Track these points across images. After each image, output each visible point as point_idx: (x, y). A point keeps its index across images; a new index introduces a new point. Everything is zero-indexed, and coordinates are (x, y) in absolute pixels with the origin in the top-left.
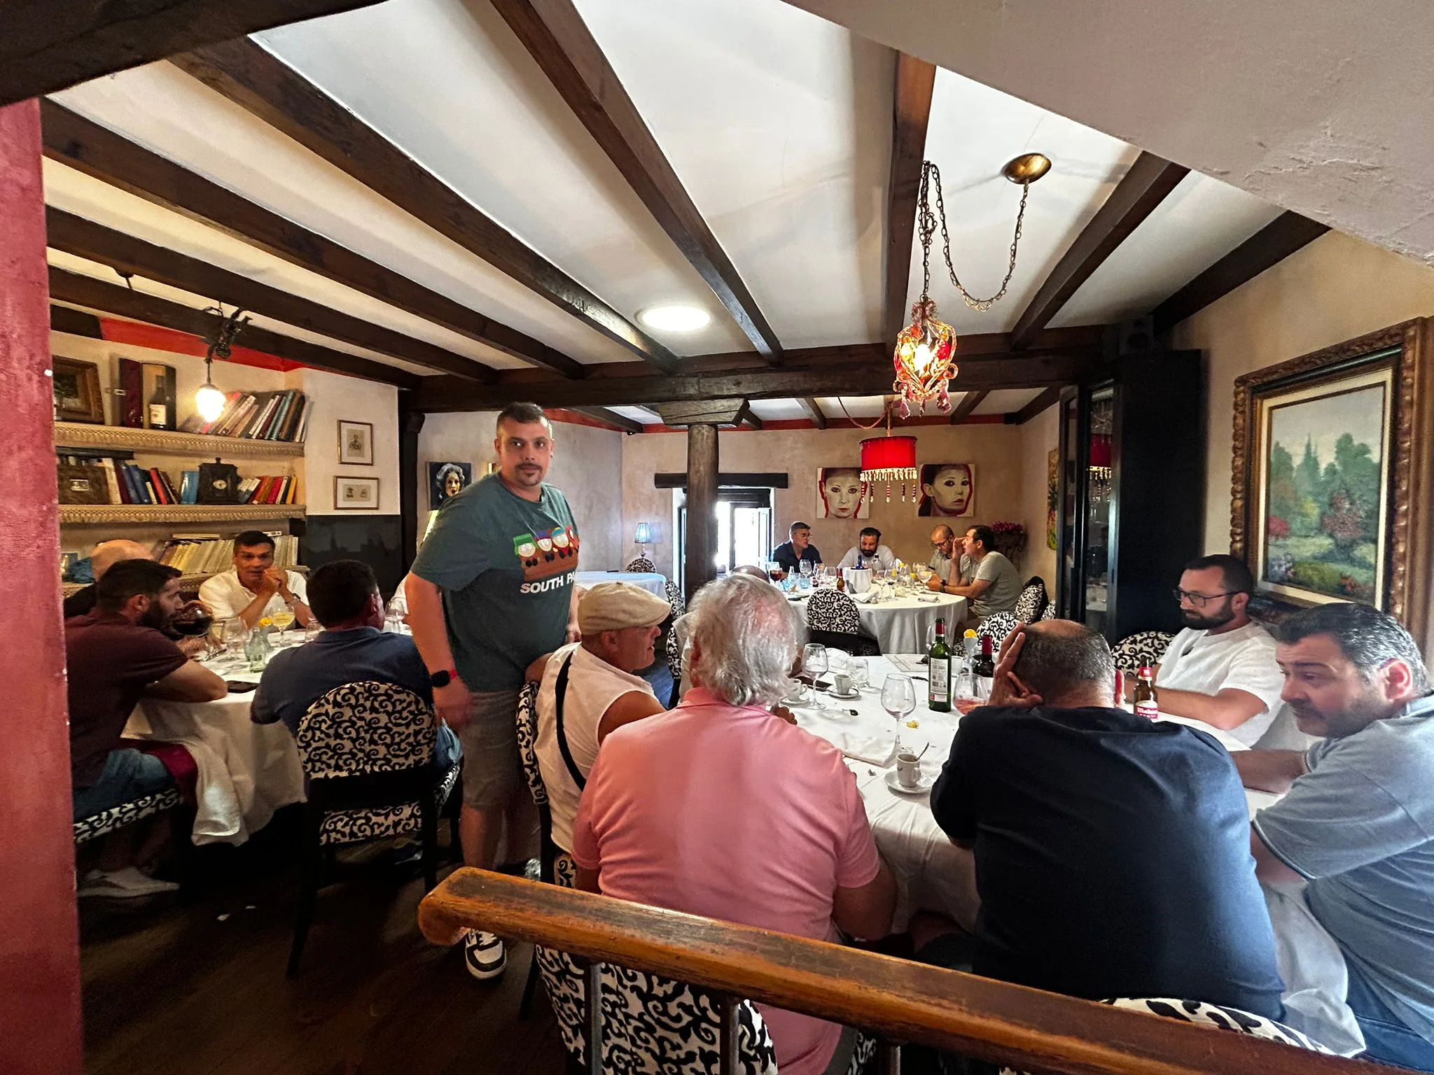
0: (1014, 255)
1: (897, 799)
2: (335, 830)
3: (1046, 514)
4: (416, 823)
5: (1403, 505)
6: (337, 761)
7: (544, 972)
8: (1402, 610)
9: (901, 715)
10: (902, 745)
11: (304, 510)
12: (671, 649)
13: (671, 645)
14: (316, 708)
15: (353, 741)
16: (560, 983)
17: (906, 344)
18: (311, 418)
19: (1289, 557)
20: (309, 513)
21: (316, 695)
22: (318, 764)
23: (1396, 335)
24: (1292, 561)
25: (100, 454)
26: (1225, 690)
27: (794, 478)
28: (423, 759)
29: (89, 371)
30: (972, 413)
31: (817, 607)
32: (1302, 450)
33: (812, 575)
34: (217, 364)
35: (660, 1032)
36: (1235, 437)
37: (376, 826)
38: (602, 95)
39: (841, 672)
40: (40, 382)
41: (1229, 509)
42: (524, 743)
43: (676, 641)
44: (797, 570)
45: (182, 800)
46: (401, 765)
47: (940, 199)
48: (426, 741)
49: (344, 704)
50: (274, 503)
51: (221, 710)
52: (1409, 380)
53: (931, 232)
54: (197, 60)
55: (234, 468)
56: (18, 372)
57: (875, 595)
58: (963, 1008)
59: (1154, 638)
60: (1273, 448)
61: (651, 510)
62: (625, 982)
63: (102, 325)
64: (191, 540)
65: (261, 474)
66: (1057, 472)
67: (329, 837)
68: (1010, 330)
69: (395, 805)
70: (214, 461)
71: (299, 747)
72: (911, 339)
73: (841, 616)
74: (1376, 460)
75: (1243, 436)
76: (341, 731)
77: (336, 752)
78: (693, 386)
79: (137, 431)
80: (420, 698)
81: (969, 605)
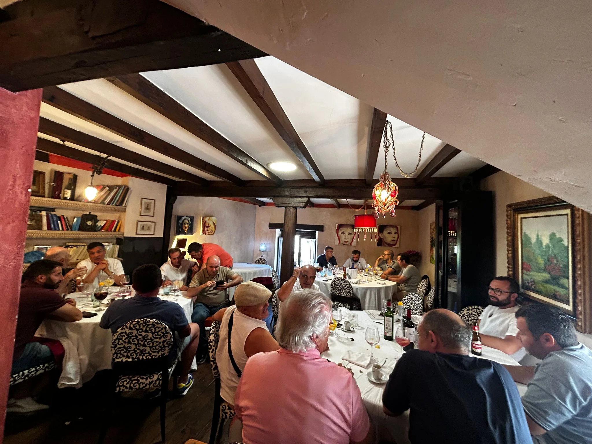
0: (420, 156)
1: (373, 386)
2: (123, 386)
3: (429, 251)
4: (159, 383)
5: (579, 265)
6: (127, 354)
8: (582, 309)
9: (373, 344)
10: (374, 358)
11: (123, 234)
12: (274, 303)
13: (274, 301)
14: (121, 330)
15: (136, 345)
17: (378, 190)
18: (130, 197)
19: (532, 280)
20: (125, 236)
21: (122, 324)
22: (119, 355)
24: (534, 282)
25: (41, 209)
26: (508, 336)
27: (326, 228)
29: (41, 175)
31: (335, 285)
32: (536, 237)
33: (333, 269)
34: (96, 176)
36: (508, 228)
37: (141, 384)
38: (263, 94)
39: (347, 319)
40: (26, 194)
41: (506, 257)
42: (211, 350)
43: (276, 300)
44: (327, 267)
45: (56, 366)
46: (155, 356)
47: (392, 135)
48: (168, 345)
49: (134, 328)
50: (111, 231)
51: (79, 326)
52: (578, 215)
53: (388, 147)
55: (96, 216)
56: (17, 190)
57: (359, 281)
59: (476, 309)
60: (523, 234)
61: (266, 238)
63: (50, 158)
64: (74, 246)
65: (107, 219)
66: (435, 232)
67: (120, 389)
68: (416, 177)
69: (151, 374)
70: (88, 213)
71: (112, 347)
72: (380, 188)
73: (345, 289)
74: (566, 245)
75: (511, 228)
76: (131, 340)
77: (128, 350)
78: (288, 192)
79: (58, 200)
80: (167, 326)
81: (398, 286)
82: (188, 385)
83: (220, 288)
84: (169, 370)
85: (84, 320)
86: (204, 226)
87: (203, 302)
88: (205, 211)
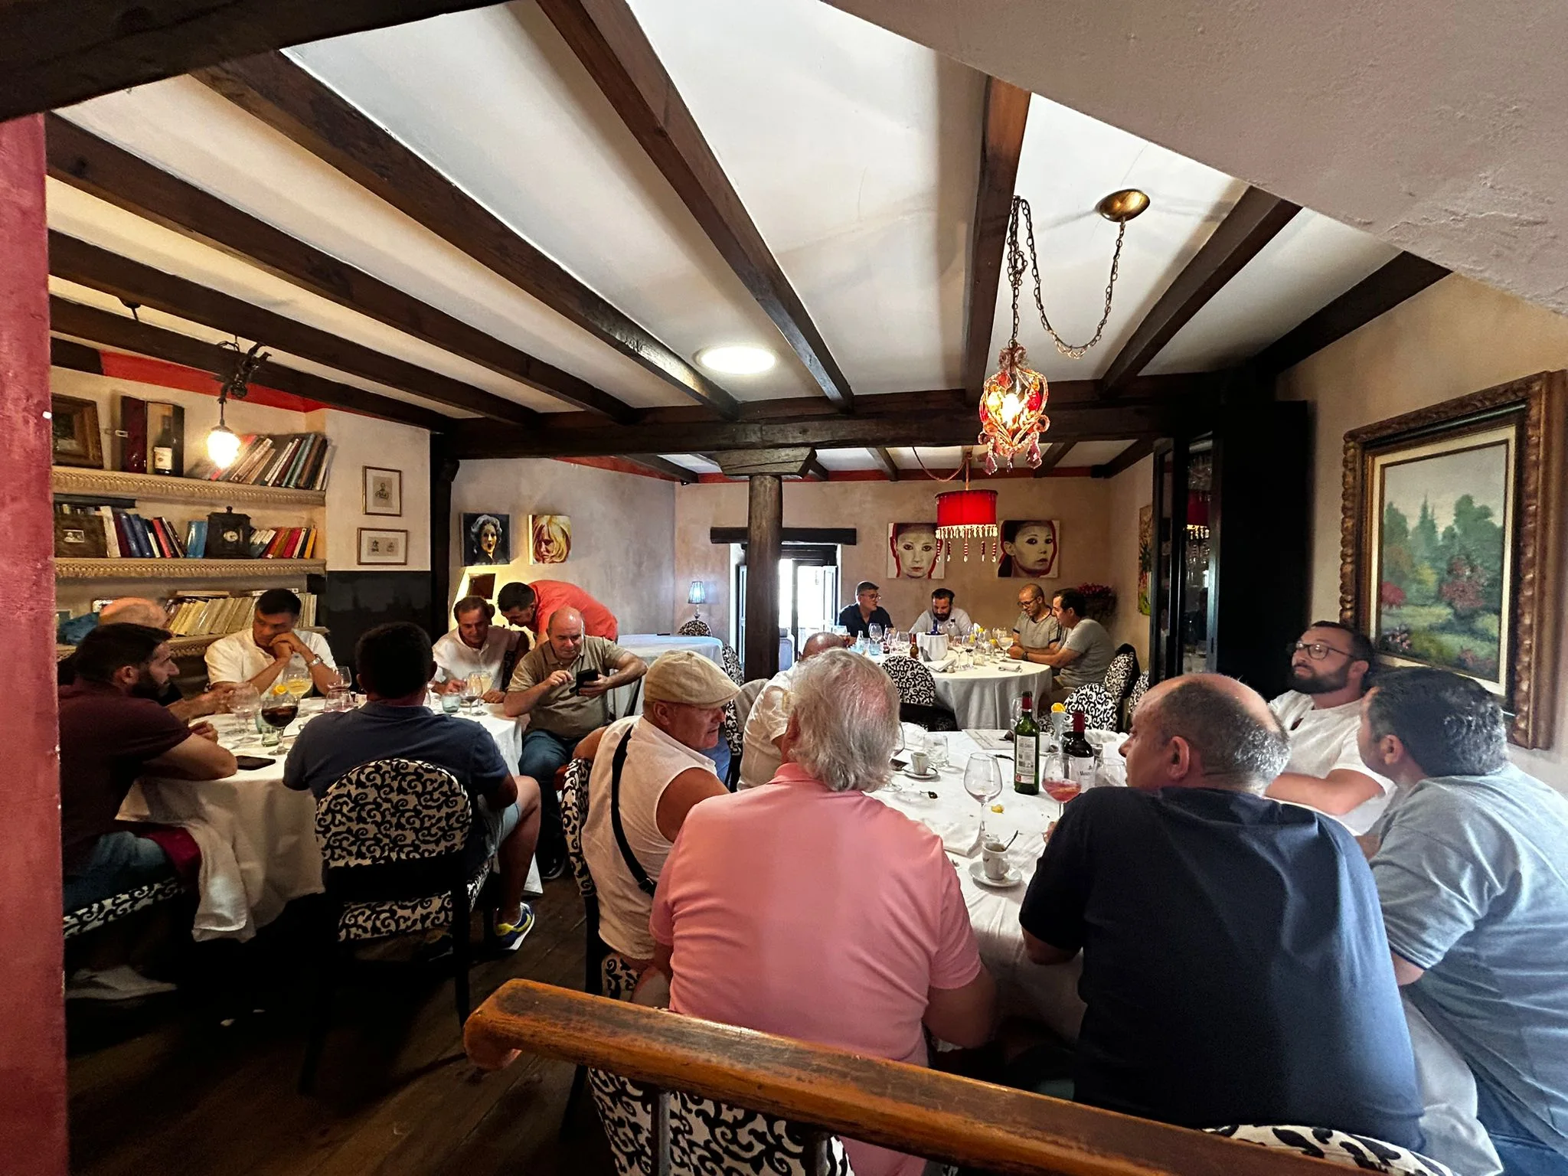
0: (1110, 298)
1: (983, 893)
2: (356, 925)
3: (1137, 576)
4: (447, 916)
5: (1528, 573)
6: (359, 847)
7: (596, 1092)
8: (1529, 687)
9: (986, 799)
10: (987, 832)
11: (324, 565)
15: (378, 825)
16: (615, 1105)
17: (992, 394)
18: (333, 465)
19: (1403, 628)
20: (329, 568)
21: (337, 774)
22: (338, 851)
23: (1520, 390)
24: (1408, 631)
25: (98, 502)
26: (1339, 770)
27: (862, 535)
28: (456, 844)
29: (88, 410)
30: (1057, 465)
32: (1418, 513)
34: (231, 403)
35: (728, 1162)
36: (1345, 497)
37: (402, 920)
38: (666, 120)
39: (918, 750)
40: (37, 424)
41: (1339, 573)
43: (735, 714)
44: (866, 635)
45: (183, 889)
46: (430, 852)
47: (1031, 237)
48: (460, 825)
49: (368, 784)
50: (291, 557)
51: (231, 789)
52: (1535, 439)
53: (1020, 272)
54: (223, 75)
55: (246, 518)
56: (13, 414)
57: (952, 664)
58: (1082, 1146)
60: (1385, 509)
61: (706, 568)
62: (690, 1105)
63: (103, 359)
64: (197, 598)
65: (277, 525)
66: (1150, 531)
67: (348, 933)
68: (1100, 377)
69: (424, 894)
70: (225, 511)
71: (317, 832)
72: (999, 388)
73: (915, 686)
74: (1499, 524)
75: (1354, 495)
76: (364, 814)
77: (359, 838)
78: (755, 433)
79: (139, 476)
80: (453, 777)
81: (1054, 675)
82: (521, 929)
83: (591, 689)
84: (470, 887)
85: (243, 776)
86: (540, 539)
87: (548, 728)
88: (537, 498)
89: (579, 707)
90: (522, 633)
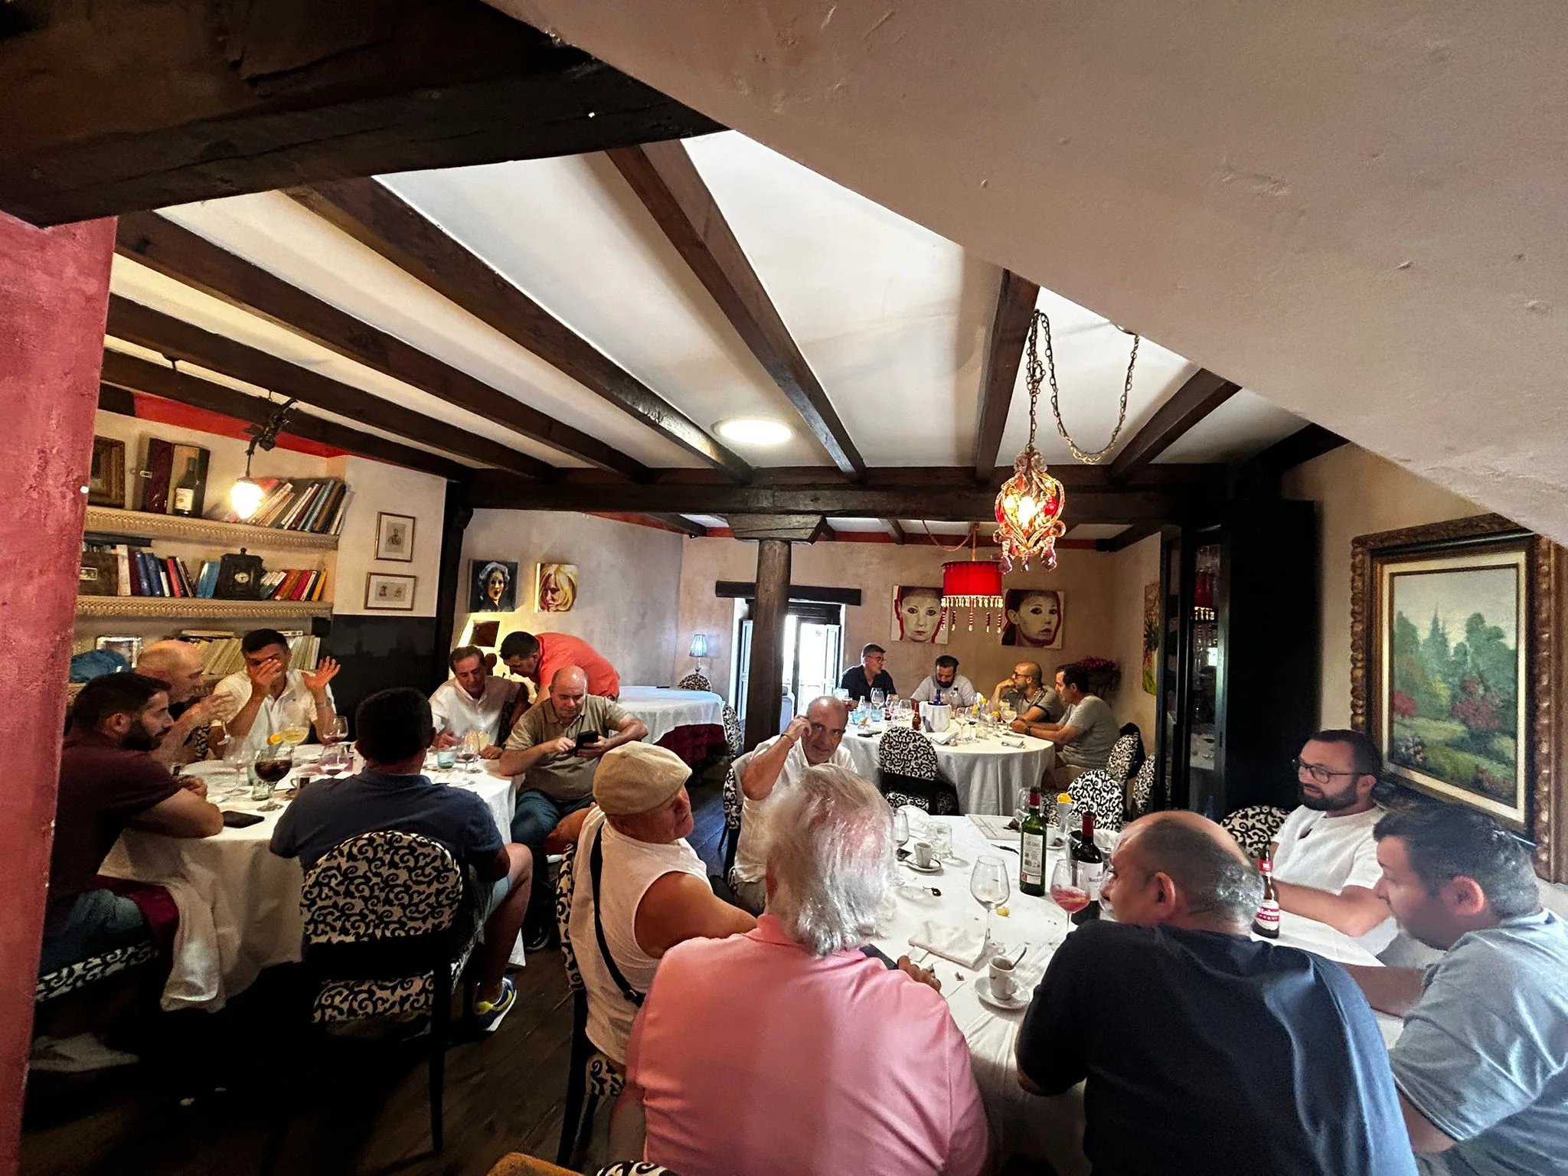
0: (1125, 405)
1: (989, 1014)
2: (331, 1006)
3: (1141, 654)
4: (427, 998)
5: (1545, 701)
6: (344, 923)
8: (1549, 818)
9: (993, 906)
10: (992, 942)
11: (331, 608)
12: (729, 794)
13: (728, 789)
14: (327, 860)
15: (365, 900)
17: (1010, 496)
19: (1417, 740)
20: (335, 612)
21: (331, 845)
22: (321, 927)
24: (1421, 744)
25: (114, 540)
26: (1353, 887)
27: (867, 596)
28: (443, 922)
29: (116, 450)
31: (890, 747)
32: (1429, 625)
34: (258, 453)
36: (1354, 600)
37: (380, 1002)
38: (705, 235)
39: (922, 838)
40: (74, 499)
41: (1350, 677)
42: (563, 917)
44: (868, 700)
45: (156, 955)
46: (416, 930)
47: (1049, 348)
48: (449, 902)
49: (360, 857)
50: (298, 600)
51: (216, 849)
52: (1545, 568)
53: (1038, 382)
55: (259, 560)
56: (52, 490)
57: (955, 736)
59: (1267, 814)
60: (1395, 617)
61: (709, 621)
63: (136, 401)
64: (201, 638)
65: (289, 567)
66: (1157, 610)
67: (323, 1015)
68: (1110, 463)
69: (405, 975)
70: (238, 551)
71: (302, 906)
72: (1017, 491)
73: (916, 758)
74: (1512, 646)
75: (1362, 600)
76: (352, 888)
77: (344, 913)
78: (767, 498)
79: (159, 516)
80: (447, 852)
81: (1057, 751)
82: (500, 1008)
83: (588, 751)
84: (454, 966)
86: (546, 588)
87: (543, 788)
88: (546, 548)
89: (577, 768)
90: (523, 685)
